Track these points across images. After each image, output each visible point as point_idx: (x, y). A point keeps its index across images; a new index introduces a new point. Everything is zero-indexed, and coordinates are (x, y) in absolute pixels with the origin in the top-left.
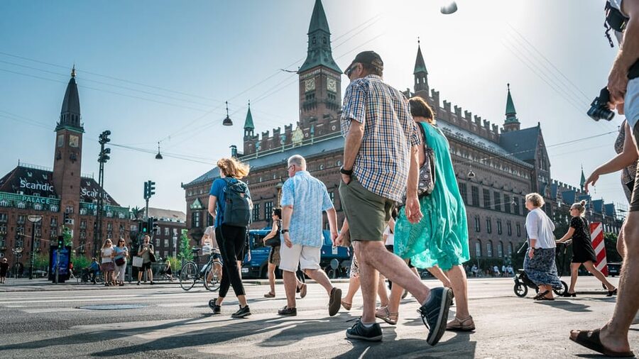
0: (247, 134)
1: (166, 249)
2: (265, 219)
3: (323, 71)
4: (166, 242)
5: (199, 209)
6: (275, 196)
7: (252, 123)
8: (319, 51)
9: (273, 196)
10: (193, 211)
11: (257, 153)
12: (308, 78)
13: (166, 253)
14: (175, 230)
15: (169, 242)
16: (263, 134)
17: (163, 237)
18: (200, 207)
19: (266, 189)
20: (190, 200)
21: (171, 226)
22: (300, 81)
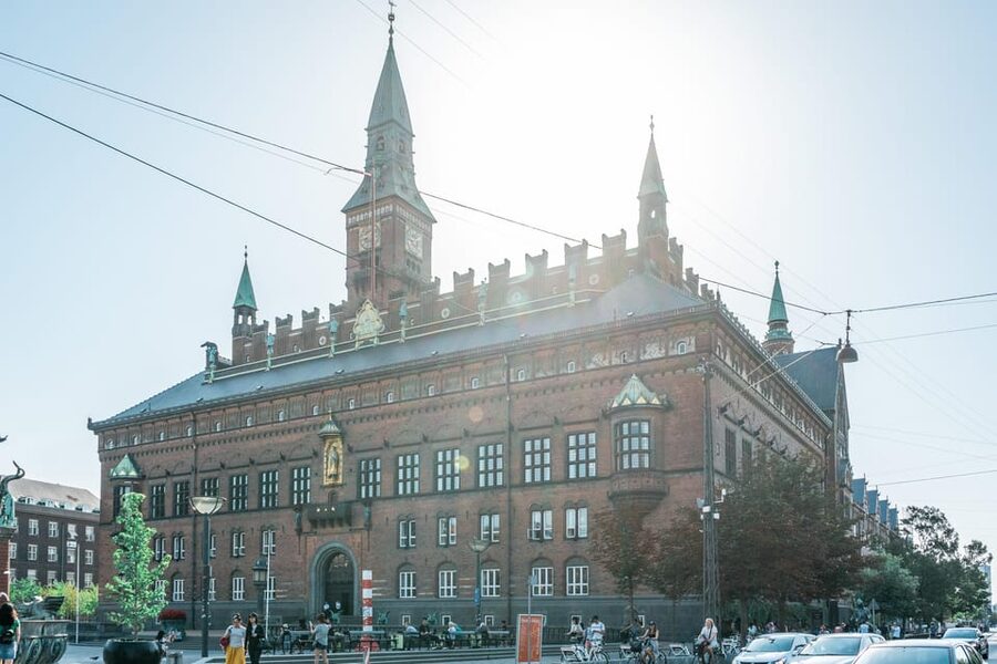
0: (240, 321)
1: (52, 566)
2: (291, 506)
3: (398, 208)
4: (52, 551)
5: (132, 479)
6: (316, 454)
7: (252, 297)
8: (389, 169)
9: (310, 453)
10: (115, 483)
11: (269, 360)
12: (365, 223)
13: (51, 574)
14: (72, 528)
15: (59, 552)
16: (279, 322)
17: (44, 540)
18: (133, 473)
19: (294, 437)
20: (108, 459)
21: (63, 520)
22: (348, 229)
